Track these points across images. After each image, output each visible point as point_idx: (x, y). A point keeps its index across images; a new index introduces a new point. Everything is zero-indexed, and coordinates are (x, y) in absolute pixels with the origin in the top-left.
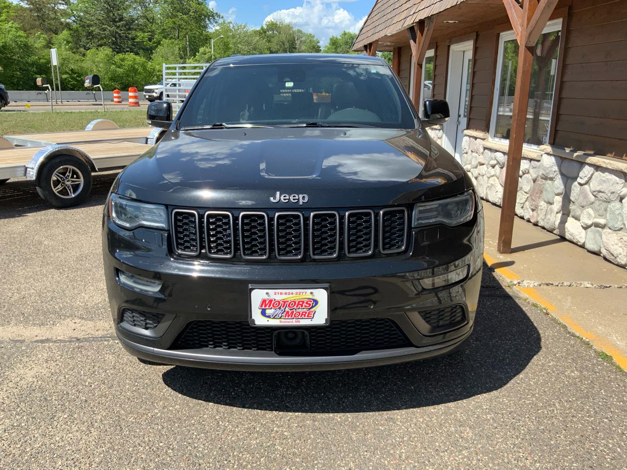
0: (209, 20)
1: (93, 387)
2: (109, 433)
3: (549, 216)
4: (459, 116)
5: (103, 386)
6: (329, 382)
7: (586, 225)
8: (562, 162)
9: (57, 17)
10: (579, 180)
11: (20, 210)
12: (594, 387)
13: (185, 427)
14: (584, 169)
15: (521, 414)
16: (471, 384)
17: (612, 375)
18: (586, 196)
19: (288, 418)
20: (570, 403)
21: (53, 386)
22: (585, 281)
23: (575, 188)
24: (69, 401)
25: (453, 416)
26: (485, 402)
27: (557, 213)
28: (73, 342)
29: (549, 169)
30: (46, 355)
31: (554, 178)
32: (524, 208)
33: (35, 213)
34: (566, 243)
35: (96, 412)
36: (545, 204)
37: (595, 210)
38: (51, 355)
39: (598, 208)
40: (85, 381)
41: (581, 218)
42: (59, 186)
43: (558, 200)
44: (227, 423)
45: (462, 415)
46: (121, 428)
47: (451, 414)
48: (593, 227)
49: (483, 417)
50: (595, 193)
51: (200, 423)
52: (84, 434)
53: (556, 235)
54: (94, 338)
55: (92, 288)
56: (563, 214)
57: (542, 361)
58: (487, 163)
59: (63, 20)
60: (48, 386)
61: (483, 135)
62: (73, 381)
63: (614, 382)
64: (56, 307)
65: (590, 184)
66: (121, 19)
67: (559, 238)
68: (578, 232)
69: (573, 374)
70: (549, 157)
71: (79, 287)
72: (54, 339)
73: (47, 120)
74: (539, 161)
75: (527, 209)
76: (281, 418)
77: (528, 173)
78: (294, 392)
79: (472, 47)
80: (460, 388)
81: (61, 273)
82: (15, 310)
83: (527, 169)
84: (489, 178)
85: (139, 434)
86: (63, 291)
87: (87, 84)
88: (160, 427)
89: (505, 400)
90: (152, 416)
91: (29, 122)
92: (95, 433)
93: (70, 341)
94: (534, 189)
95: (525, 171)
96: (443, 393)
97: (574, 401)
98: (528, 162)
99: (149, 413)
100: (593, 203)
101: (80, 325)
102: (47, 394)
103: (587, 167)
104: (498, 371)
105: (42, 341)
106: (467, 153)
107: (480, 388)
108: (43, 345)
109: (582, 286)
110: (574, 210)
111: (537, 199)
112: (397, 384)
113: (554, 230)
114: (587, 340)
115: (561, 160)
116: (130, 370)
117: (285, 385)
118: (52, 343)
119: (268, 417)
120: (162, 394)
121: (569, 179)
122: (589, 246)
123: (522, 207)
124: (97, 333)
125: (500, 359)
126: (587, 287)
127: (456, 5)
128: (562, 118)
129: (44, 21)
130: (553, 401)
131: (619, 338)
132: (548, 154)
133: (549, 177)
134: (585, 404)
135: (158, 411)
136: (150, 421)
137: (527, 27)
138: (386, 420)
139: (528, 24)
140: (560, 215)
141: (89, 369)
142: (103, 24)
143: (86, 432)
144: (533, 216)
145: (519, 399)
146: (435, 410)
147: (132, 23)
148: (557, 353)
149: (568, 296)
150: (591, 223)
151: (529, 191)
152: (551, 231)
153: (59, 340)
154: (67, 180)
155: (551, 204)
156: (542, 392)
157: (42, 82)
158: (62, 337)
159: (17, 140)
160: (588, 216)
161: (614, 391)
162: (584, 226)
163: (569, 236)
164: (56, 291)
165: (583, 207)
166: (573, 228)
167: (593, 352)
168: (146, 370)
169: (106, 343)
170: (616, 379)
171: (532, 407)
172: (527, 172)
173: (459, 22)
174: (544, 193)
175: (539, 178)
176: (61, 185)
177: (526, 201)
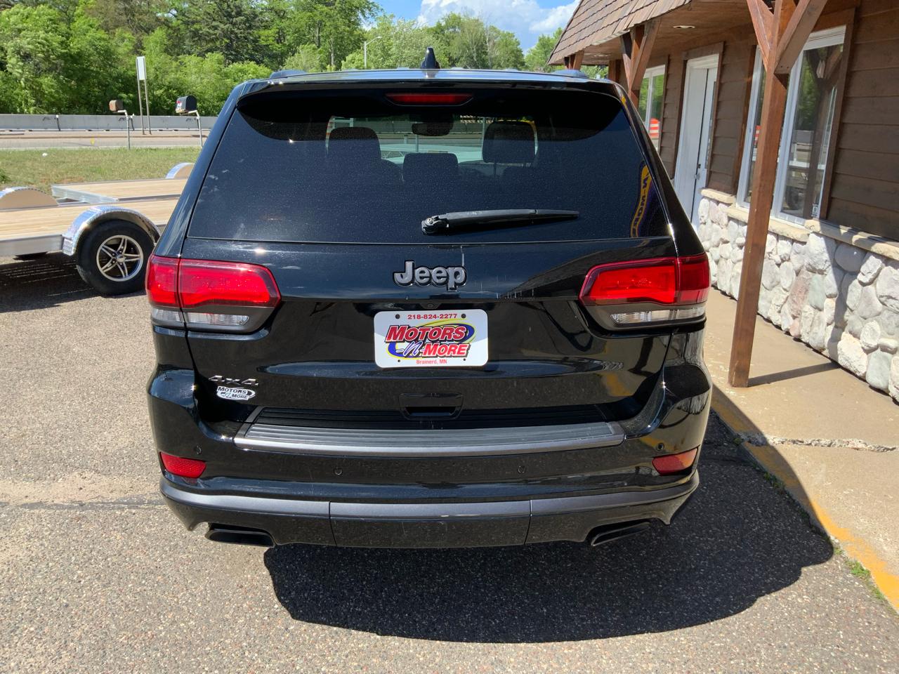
0: (363, 13)
1: (82, 583)
2: (85, 661)
3: (815, 329)
4: (699, 166)
5: (96, 583)
6: (421, 595)
7: (868, 346)
8: (837, 248)
9: (151, 10)
10: (860, 277)
11: (54, 298)
12: (828, 625)
13: (195, 657)
14: (868, 261)
15: (703, 665)
16: (635, 608)
17: (863, 605)
18: (869, 303)
19: (347, 652)
20: (783, 651)
21: (27, 579)
22: (855, 437)
23: (854, 289)
24: (44, 604)
25: (596, 662)
26: (650, 642)
27: (828, 324)
28: (74, 508)
29: (818, 257)
30: (30, 528)
31: (825, 271)
32: (782, 313)
33: (73, 302)
34: (840, 370)
35: (76, 625)
36: (812, 309)
37: (883, 325)
38: (38, 529)
39: (887, 322)
40: (73, 574)
41: (861, 335)
42: (108, 264)
43: (830, 304)
44: (256, 655)
45: (610, 661)
46: (104, 652)
47: (594, 659)
48: (879, 350)
49: (642, 668)
50: (883, 299)
51: (217, 652)
52: (51, 659)
53: (827, 357)
54: (105, 503)
55: (120, 423)
56: (836, 327)
57: (757, 575)
58: (732, 241)
59: (159, 15)
60: (20, 578)
61: (728, 198)
62: (57, 573)
63: (862, 618)
64: (63, 452)
65: (875, 284)
66: (239, 14)
67: (829, 361)
68: (857, 357)
69: (800, 600)
70: (819, 238)
71: (102, 422)
72: (50, 503)
73: (120, 162)
74: (804, 243)
75: (786, 314)
76: (337, 651)
77: (789, 260)
78: (366, 609)
79: (716, 64)
80: (617, 614)
81: (83, 398)
82: (6, 455)
83: (786, 254)
84: (734, 263)
85: (127, 664)
86: (80, 426)
87: (180, 108)
88: (159, 655)
89: (682, 639)
90: (153, 636)
91: (94, 164)
92: (66, 659)
93: (70, 508)
94: (796, 285)
95: (785, 257)
96: (589, 622)
97: (791, 647)
98: (789, 243)
99: (149, 630)
100: (879, 314)
101: (90, 481)
102: (16, 591)
103: (872, 258)
104: (684, 589)
105: (32, 506)
106: (705, 224)
107: (648, 617)
108: (32, 511)
109: (850, 446)
110: (852, 322)
111: (801, 301)
112: (523, 603)
113: (824, 349)
114: (837, 541)
115: (835, 245)
116: (140, 558)
117: (355, 595)
118: (44, 508)
119: (317, 648)
120: (176, 600)
121: (845, 274)
122: (874, 379)
123: (779, 312)
124: (111, 495)
125: (691, 568)
126: (858, 449)
127: (683, 5)
128: (840, 179)
129: (134, 15)
130: (758, 645)
131: (889, 540)
132: (817, 234)
133: (817, 268)
134: (807, 654)
135: (162, 628)
136: (147, 644)
137: (778, 43)
138: (492, 664)
139: (779, 40)
140: (831, 328)
141: (85, 554)
142: (214, 20)
143: (55, 655)
144: (793, 326)
145: (704, 639)
146: (571, 651)
147: (254, 18)
148: (783, 562)
149: (822, 462)
150: (876, 344)
151: (790, 287)
152: (819, 351)
153: (56, 505)
154: (120, 255)
155: (820, 310)
156: (743, 629)
157: (116, 106)
158: (62, 499)
159: (69, 192)
160: (873, 333)
161: (859, 633)
162: (866, 348)
163: (843, 361)
164: (70, 426)
165: (865, 319)
166: (849, 350)
167: (841, 562)
168: (162, 559)
169: (118, 513)
170: (868, 611)
171: (722, 654)
172: (787, 258)
173: (697, 27)
174: (811, 292)
175: (804, 269)
176: (112, 263)
177: (785, 302)
